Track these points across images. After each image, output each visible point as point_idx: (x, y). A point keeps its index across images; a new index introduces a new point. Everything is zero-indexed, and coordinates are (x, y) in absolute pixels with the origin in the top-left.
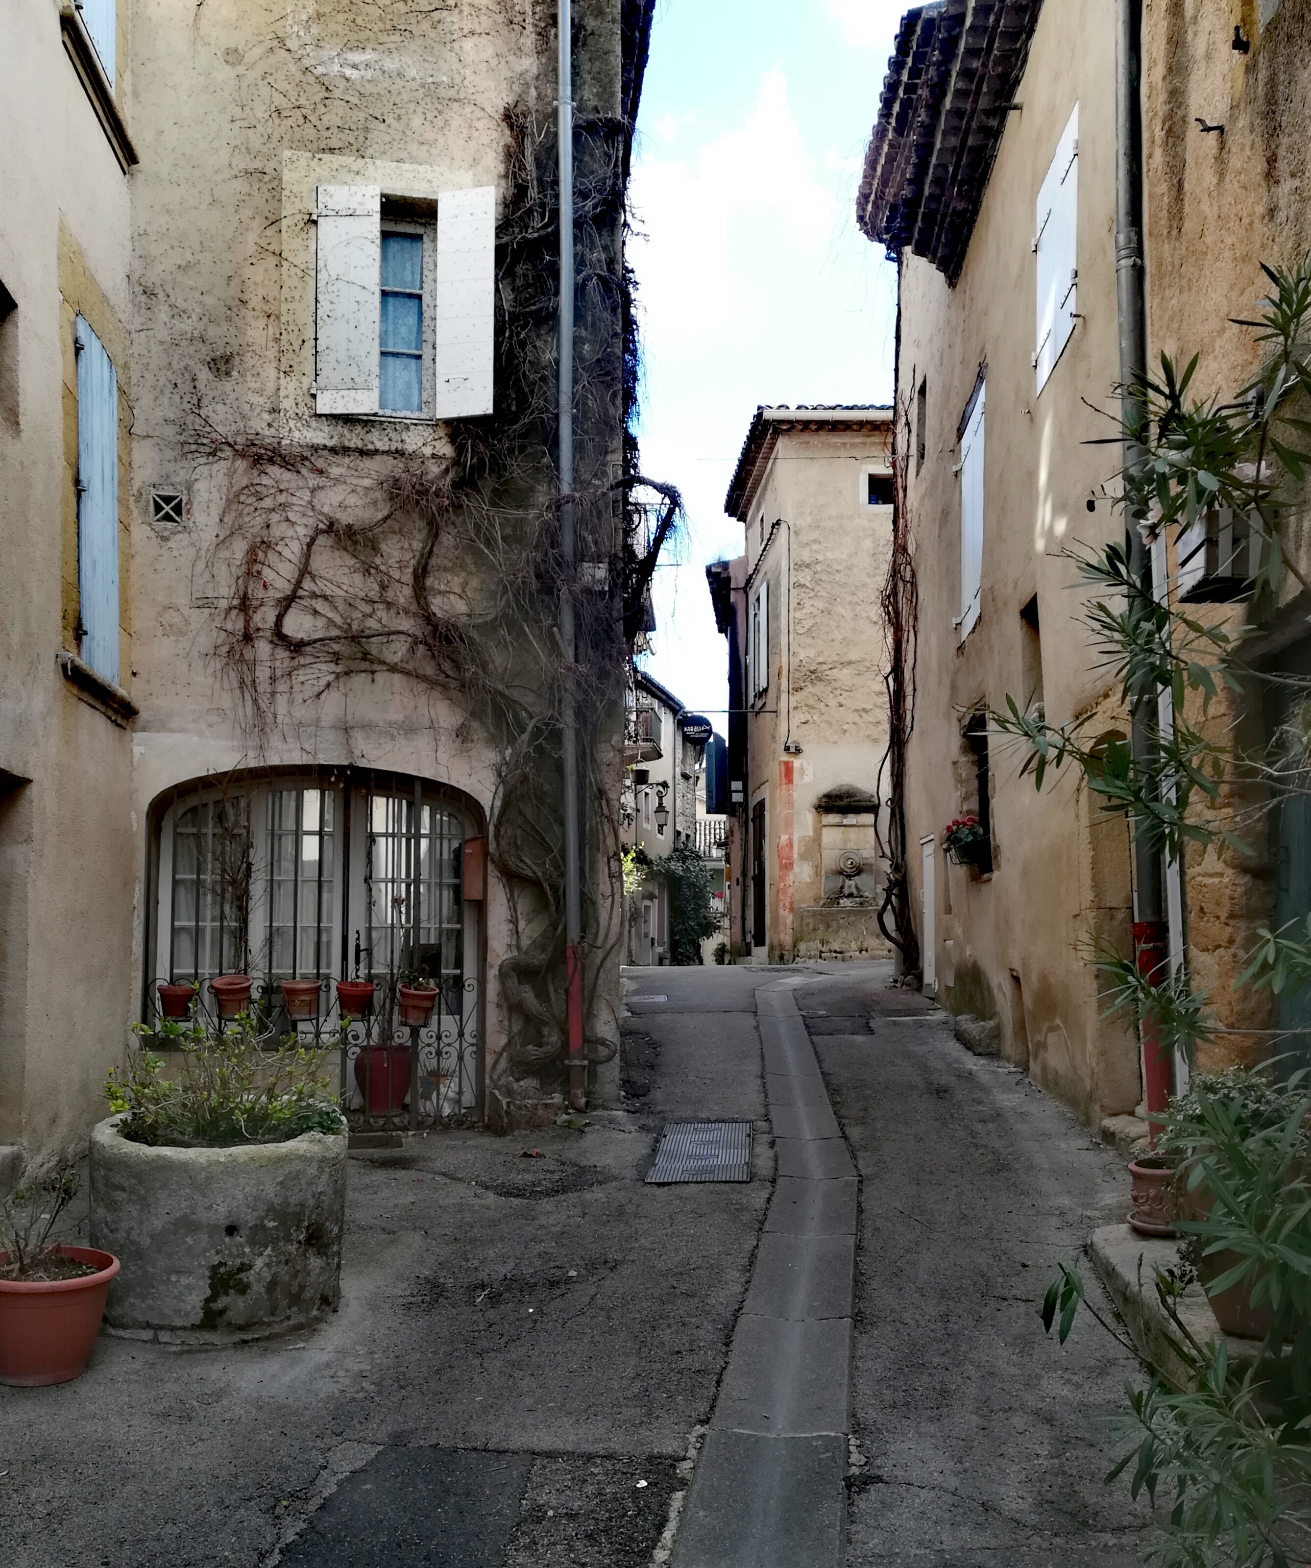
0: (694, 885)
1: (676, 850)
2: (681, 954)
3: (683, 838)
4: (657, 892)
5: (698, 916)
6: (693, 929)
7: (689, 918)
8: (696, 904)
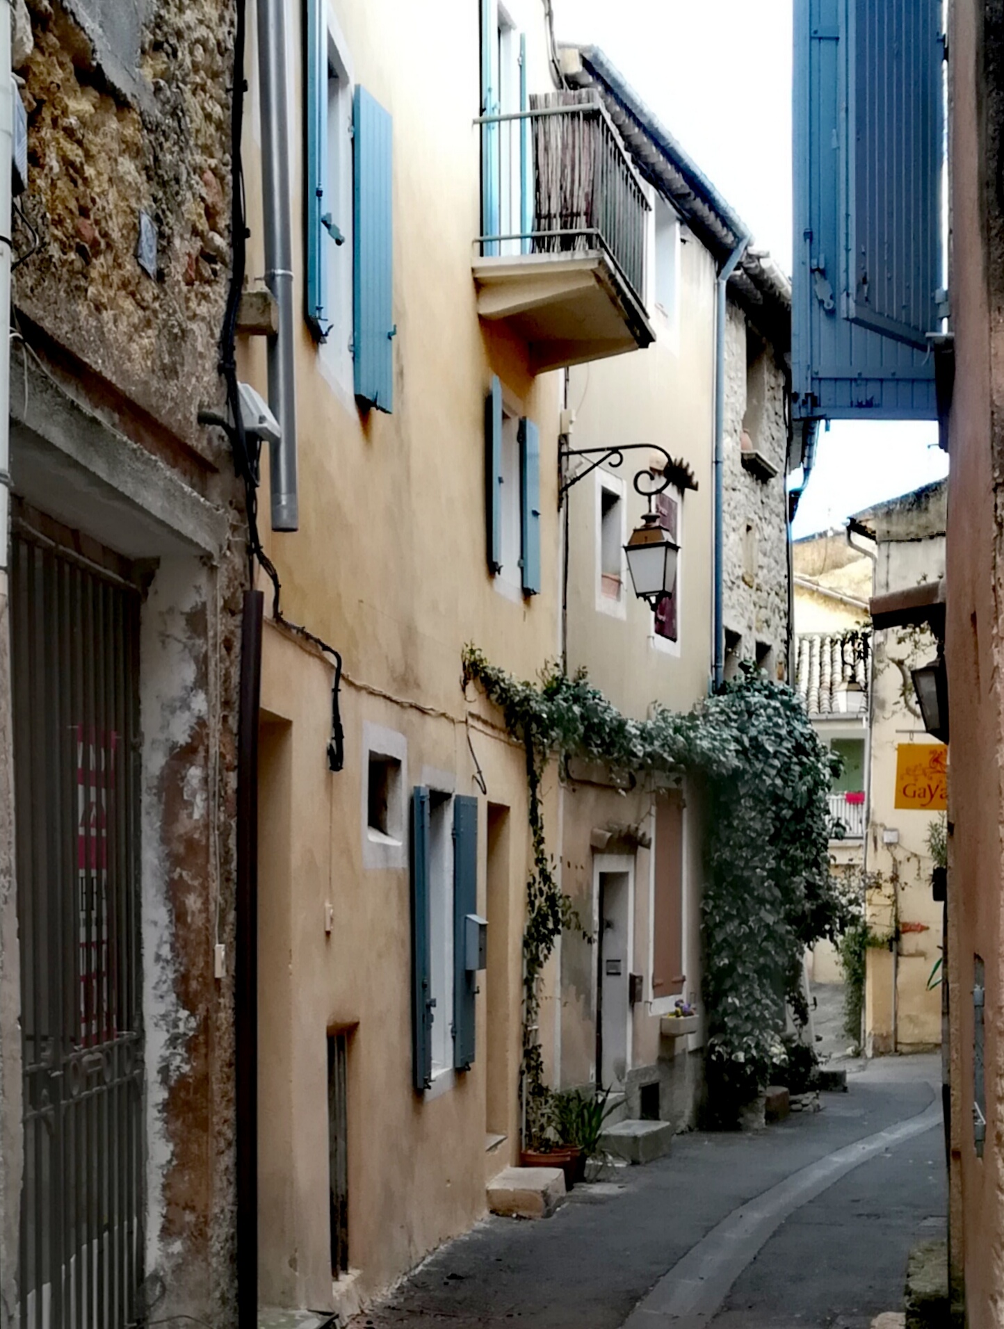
0: (777, 799)
1: (719, 689)
2: (736, 1011)
3: (747, 651)
4: (649, 829)
5: (788, 892)
6: (771, 934)
7: (761, 901)
8: (783, 855)
